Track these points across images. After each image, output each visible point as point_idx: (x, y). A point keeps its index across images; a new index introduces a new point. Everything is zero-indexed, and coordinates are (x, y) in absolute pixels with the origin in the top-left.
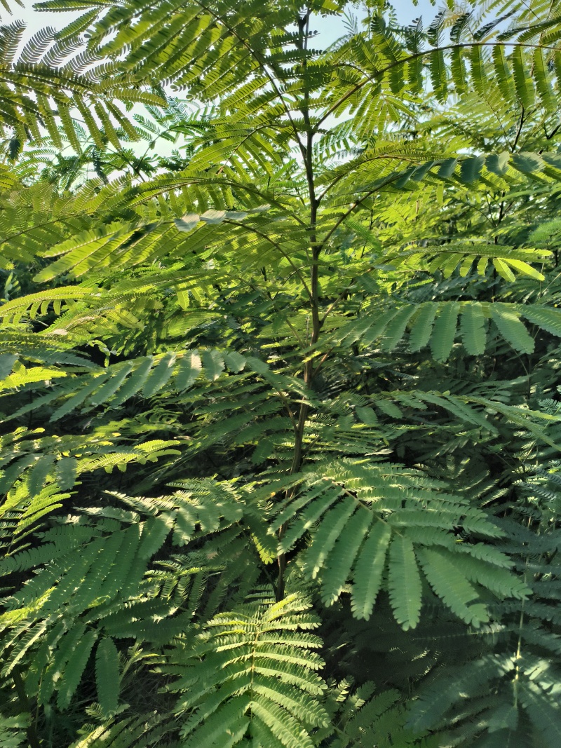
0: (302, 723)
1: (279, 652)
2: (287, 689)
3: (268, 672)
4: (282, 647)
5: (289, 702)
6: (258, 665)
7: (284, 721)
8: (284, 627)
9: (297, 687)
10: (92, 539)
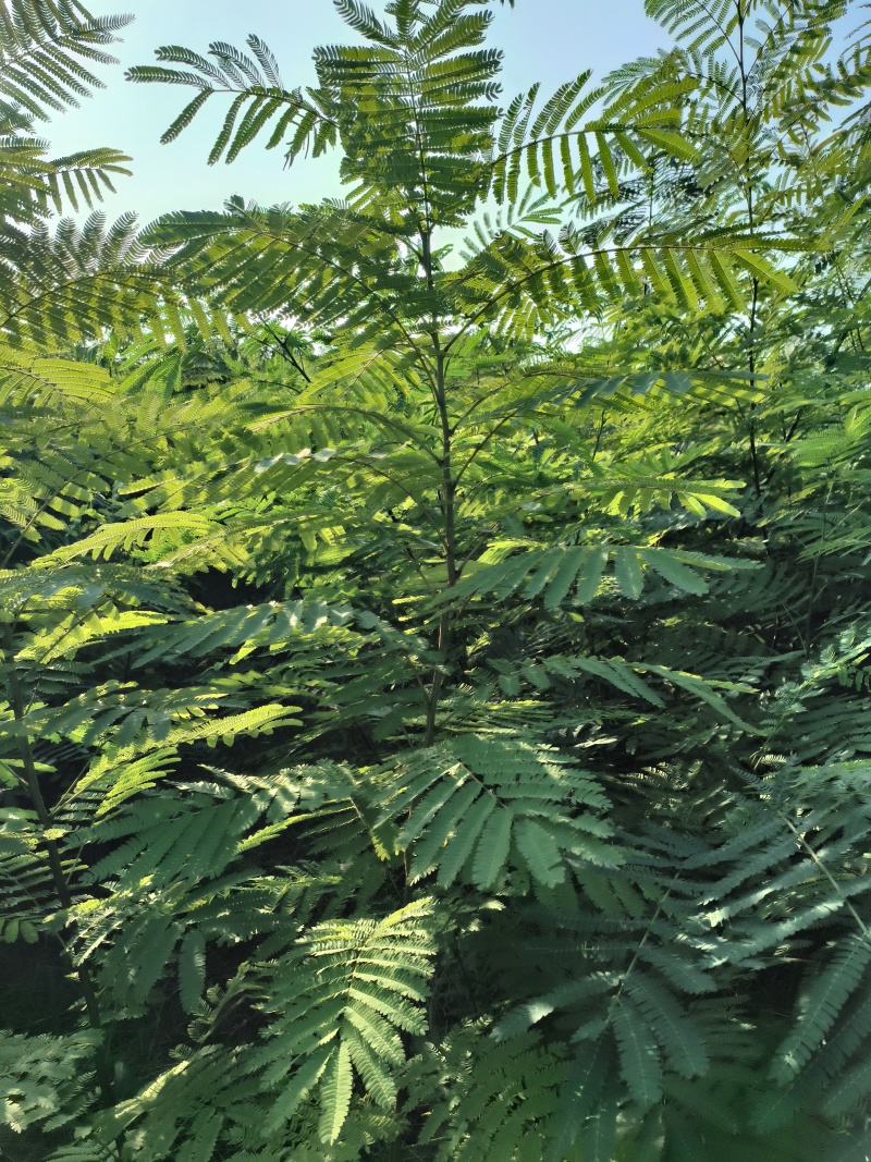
0: (398, 1030)
1: (386, 958)
2: (386, 994)
3: (367, 977)
4: (390, 953)
5: (385, 1008)
6: (360, 971)
7: (377, 1025)
8: (398, 933)
9: (398, 993)
10: (180, 814)
